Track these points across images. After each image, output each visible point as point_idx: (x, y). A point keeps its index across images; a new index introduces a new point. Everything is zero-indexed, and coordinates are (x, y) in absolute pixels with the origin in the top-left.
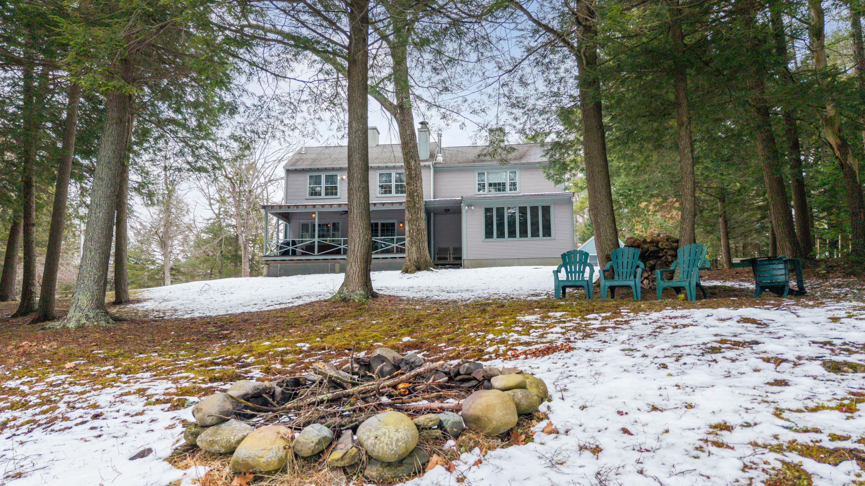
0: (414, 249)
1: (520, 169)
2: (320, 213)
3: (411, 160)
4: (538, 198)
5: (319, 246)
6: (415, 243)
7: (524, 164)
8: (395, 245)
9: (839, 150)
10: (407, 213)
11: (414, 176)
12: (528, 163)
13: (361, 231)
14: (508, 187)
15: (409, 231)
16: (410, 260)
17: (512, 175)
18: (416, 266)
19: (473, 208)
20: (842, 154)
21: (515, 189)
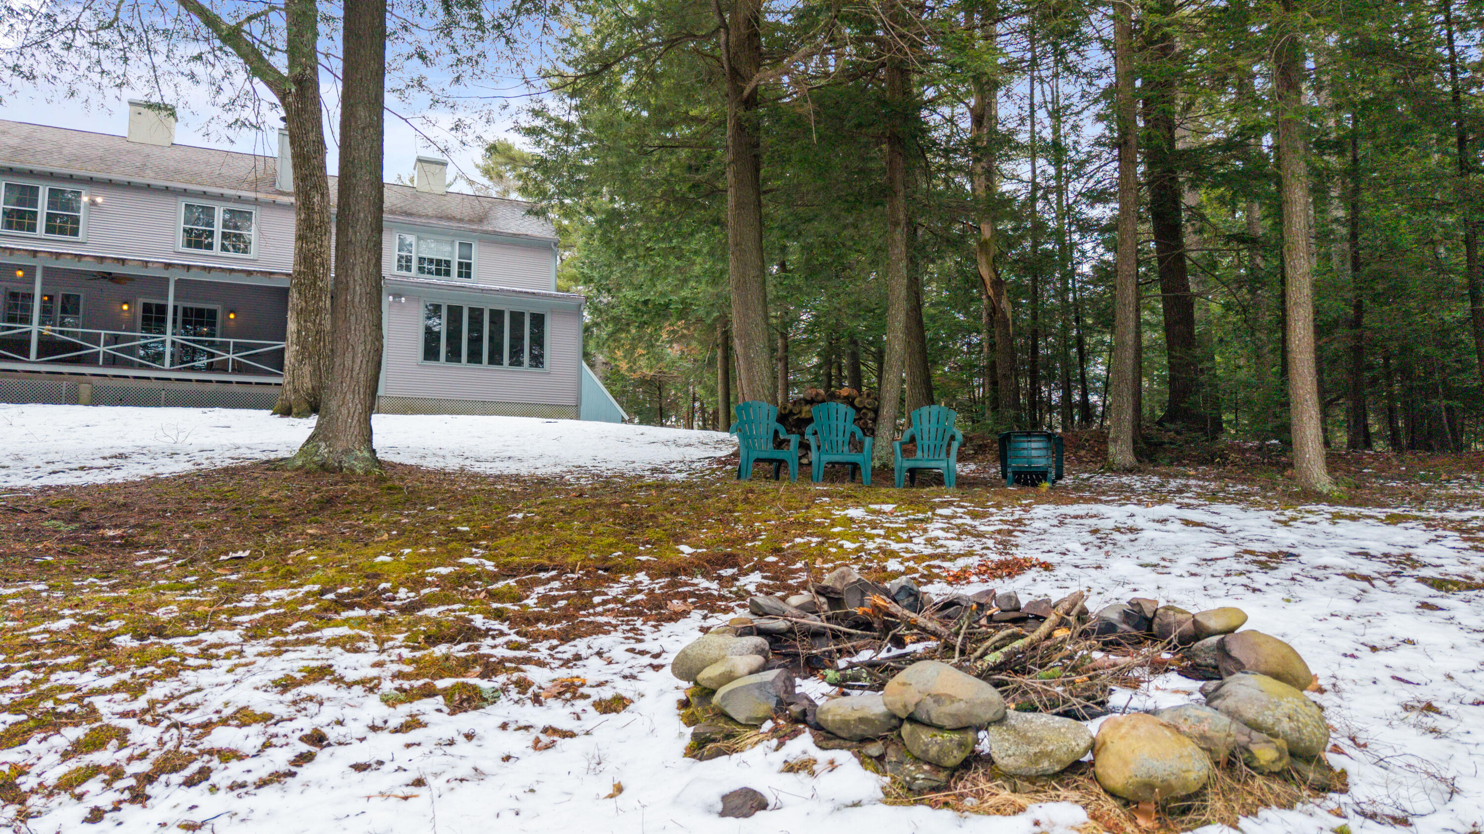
0: (307, 369)
1: (480, 240)
2: (47, 270)
3: (313, 193)
4: (525, 298)
5: (40, 343)
6: (310, 357)
7: (486, 232)
8: (231, 356)
9: (992, 287)
10: (296, 295)
11: (317, 224)
12: (495, 233)
13: (368, 331)
14: (455, 269)
15: (299, 332)
16: (296, 391)
17: (465, 250)
18: (310, 403)
19: (403, 299)
20: (996, 294)
21: (468, 275)
